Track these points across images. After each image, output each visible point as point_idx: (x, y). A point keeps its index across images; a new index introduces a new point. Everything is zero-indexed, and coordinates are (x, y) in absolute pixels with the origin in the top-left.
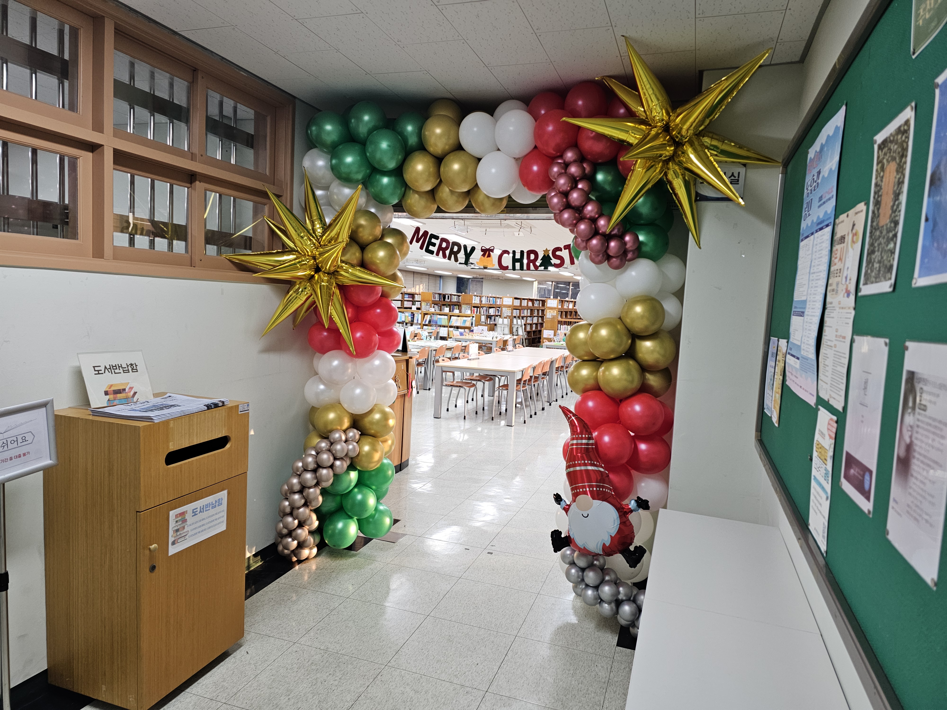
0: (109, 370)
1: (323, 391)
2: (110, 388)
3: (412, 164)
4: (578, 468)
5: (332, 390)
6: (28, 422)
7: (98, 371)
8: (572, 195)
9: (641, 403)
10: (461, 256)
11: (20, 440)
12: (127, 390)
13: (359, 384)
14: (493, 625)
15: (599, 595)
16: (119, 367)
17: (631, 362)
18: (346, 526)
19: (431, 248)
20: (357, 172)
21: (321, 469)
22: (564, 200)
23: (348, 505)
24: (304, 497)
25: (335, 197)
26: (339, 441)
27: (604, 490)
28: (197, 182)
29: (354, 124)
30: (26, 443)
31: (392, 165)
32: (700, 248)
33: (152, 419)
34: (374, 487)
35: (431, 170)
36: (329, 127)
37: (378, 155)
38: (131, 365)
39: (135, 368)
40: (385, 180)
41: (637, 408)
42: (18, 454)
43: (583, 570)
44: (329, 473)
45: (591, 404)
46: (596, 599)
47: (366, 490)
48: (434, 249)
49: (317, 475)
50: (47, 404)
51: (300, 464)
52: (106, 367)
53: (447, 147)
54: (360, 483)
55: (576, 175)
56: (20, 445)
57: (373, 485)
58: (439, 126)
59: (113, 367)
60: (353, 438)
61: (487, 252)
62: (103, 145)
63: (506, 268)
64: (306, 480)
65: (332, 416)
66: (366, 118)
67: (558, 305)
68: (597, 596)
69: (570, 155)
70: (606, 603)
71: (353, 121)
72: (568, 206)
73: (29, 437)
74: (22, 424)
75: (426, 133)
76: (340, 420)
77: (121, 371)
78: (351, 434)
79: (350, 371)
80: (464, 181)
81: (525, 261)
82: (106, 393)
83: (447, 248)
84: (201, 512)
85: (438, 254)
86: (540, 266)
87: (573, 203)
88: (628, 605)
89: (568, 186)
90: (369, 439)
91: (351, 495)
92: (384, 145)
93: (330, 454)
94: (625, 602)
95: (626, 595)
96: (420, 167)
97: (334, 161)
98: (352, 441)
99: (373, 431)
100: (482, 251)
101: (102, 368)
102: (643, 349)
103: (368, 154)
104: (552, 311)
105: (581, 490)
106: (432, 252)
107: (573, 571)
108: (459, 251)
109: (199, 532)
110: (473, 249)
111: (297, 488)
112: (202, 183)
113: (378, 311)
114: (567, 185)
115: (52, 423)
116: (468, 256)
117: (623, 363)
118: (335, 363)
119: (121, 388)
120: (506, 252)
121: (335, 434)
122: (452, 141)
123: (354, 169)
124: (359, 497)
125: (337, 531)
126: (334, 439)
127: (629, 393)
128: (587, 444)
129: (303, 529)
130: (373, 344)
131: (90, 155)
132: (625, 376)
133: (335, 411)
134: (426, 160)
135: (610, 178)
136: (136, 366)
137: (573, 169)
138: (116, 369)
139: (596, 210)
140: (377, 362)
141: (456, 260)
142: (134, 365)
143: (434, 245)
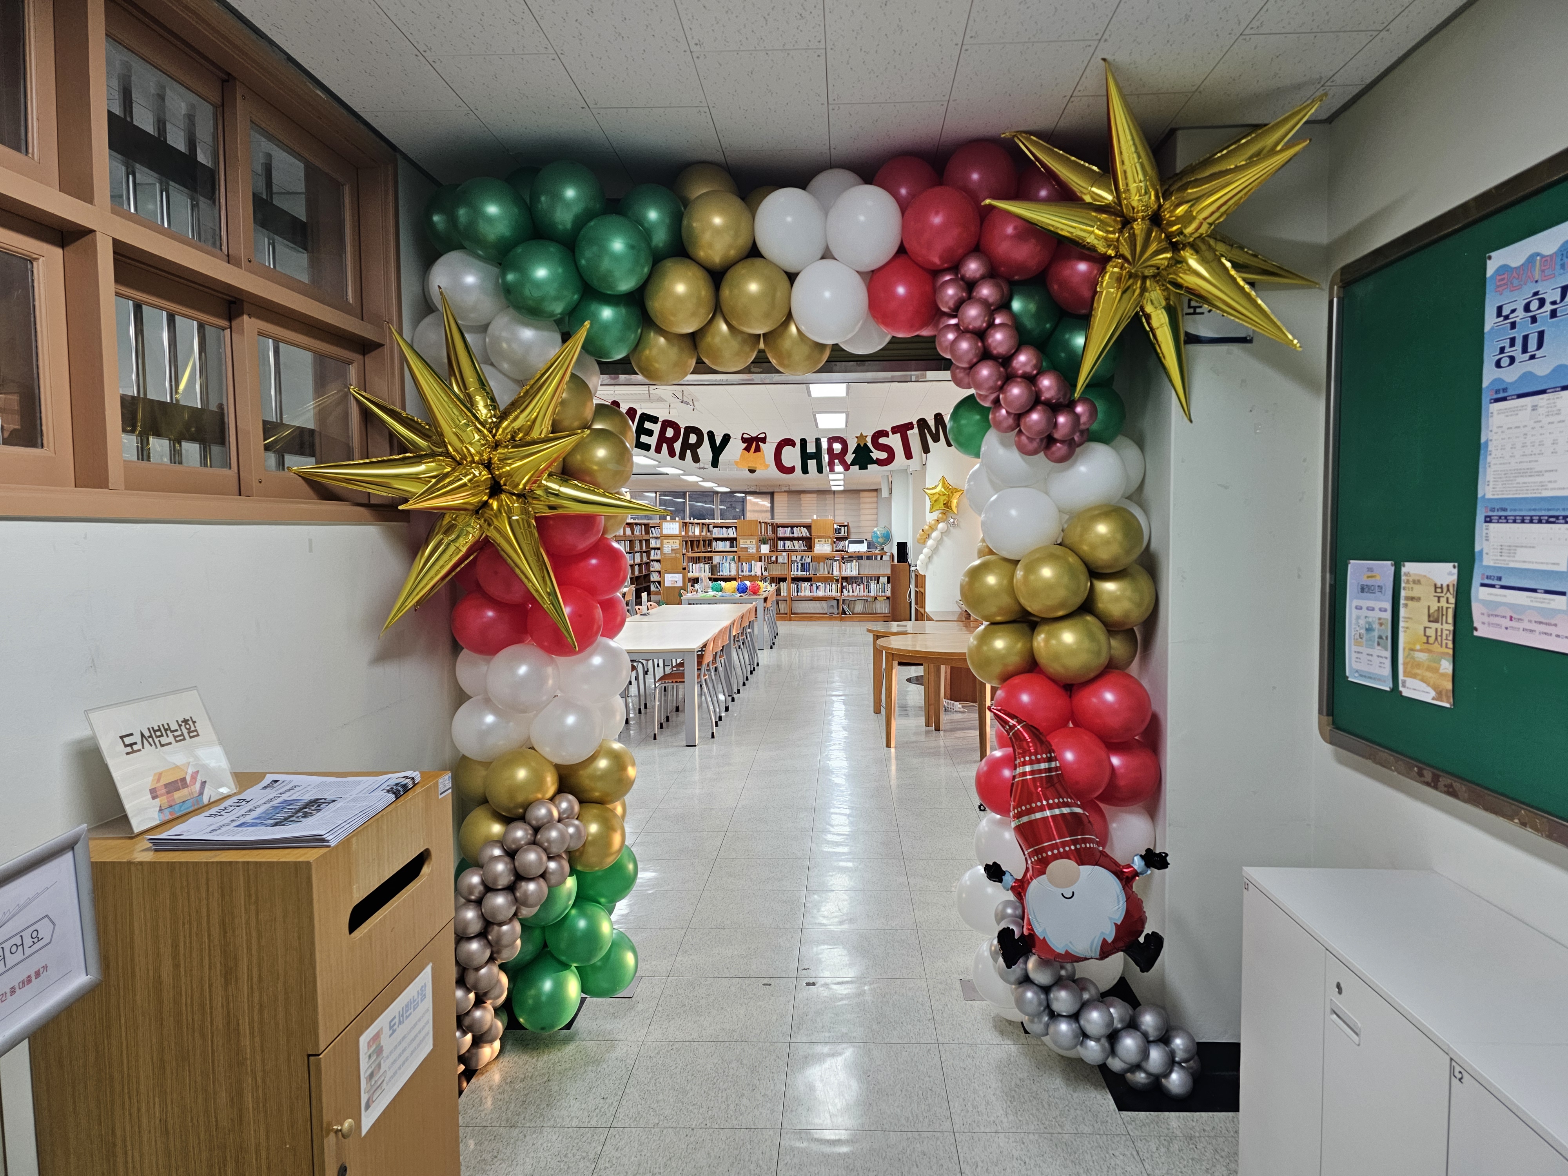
0: (150, 740)
1: (492, 728)
2: (158, 780)
3: (666, 283)
4: (1038, 815)
5: (511, 724)
6: (43, 892)
7: (131, 745)
8: (993, 336)
9: (1113, 688)
10: (705, 452)
11: (28, 941)
12: (188, 779)
13: (569, 706)
14: (903, 1121)
15: (1080, 1027)
16: (166, 730)
17: (1089, 618)
18: (559, 987)
19: (644, 439)
20: (557, 299)
21: (523, 884)
22: (980, 344)
23: (562, 942)
24: (489, 944)
25: (505, 345)
26: (548, 822)
27: (1088, 845)
28: (245, 317)
29: (545, 205)
30: (41, 944)
31: (625, 285)
32: (1191, 421)
33: (323, 840)
34: (603, 900)
35: (703, 293)
36: (492, 209)
37: (606, 264)
38: (185, 721)
39: (193, 729)
40: (607, 313)
41: (1109, 697)
42: (25, 977)
43: (1046, 990)
44: (540, 888)
45: (1025, 698)
46: (1076, 1037)
47: (593, 909)
48: (652, 441)
49: (518, 894)
50: (76, 843)
51: (475, 880)
52: (142, 735)
53: (732, 252)
54: (583, 898)
55: (991, 300)
56: (28, 952)
57: (602, 896)
58: (721, 213)
59: (155, 731)
60: (569, 812)
61: (753, 443)
62: (92, 231)
63: (792, 470)
64: (495, 910)
65: (522, 774)
66: (570, 193)
67: (680, 531)
68: (1079, 1031)
69: (973, 267)
70: (1091, 1040)
71: (543, 199)
72: (986, 355)
73: (44, 930)
74: (30, 901)
75: (694, 225)
76: (537, 780)
77: (171, 739)
78: (564, 805)
79: (550, 682)
80: (767, 315)
81: (826, 458)
82: (154, 794)
83: (675, 438)
84: (400, 1023)
85: (658, 450)
86: (853, 463)
87: (995, 348)
88: (1129, 1036)
89: (983, 321)
90: (594, 810)
91: (568, 922)
92: (618, 245)
93: (540, 850)
94: (1123, 1033)
95: (1121, 1020)
96: (680, 288)
97: (510, 277)
98: (567, 818)
99: (597, 794)
100: (743, 442)
101: (137, 738)
102: (1105, 597)
103: (583, 262)
104: (671, 541)
105: (1050, 853)
106: (647, 447)
107: (1029, 995)
108: (700, 442)
109: (400, 1068)
110: (726, 438)
111: (475, 927)
112: (253, 319)
113: (594, 561)
114: (982, 318)
115: (86, 885)
116: (717, 451)
117: (1077, 622)
118: (523, 670)
119: (178, 776)
120: (790, 442)
121: (539, 809)
122: (742, 242)
123: (552, 291)
124: (582, 924)
125: (544, 998)
126: (537, 819)
127: (1092, 675)
128: (1049, 770)
129: (485, 1008)
130: (595, 627)
131: (59, 251)
132: (1087, 644)
133: (526, 764)
134: (690, 274)
135: (1032, 307)
136: (194, 722)
137: (985, 291)
138: (162, 736)
139: (1034, 362)
140: (597, 660)
141: (696, 459)
142: (190, 722)
143: (650, 433)
